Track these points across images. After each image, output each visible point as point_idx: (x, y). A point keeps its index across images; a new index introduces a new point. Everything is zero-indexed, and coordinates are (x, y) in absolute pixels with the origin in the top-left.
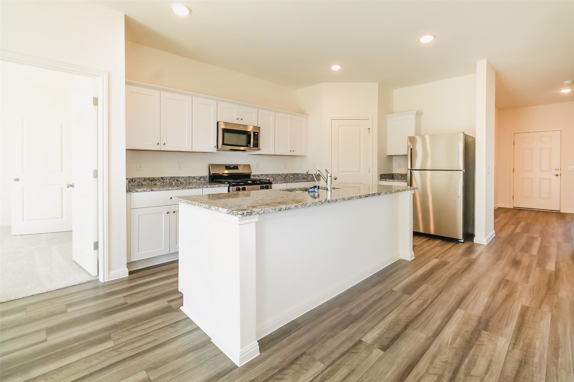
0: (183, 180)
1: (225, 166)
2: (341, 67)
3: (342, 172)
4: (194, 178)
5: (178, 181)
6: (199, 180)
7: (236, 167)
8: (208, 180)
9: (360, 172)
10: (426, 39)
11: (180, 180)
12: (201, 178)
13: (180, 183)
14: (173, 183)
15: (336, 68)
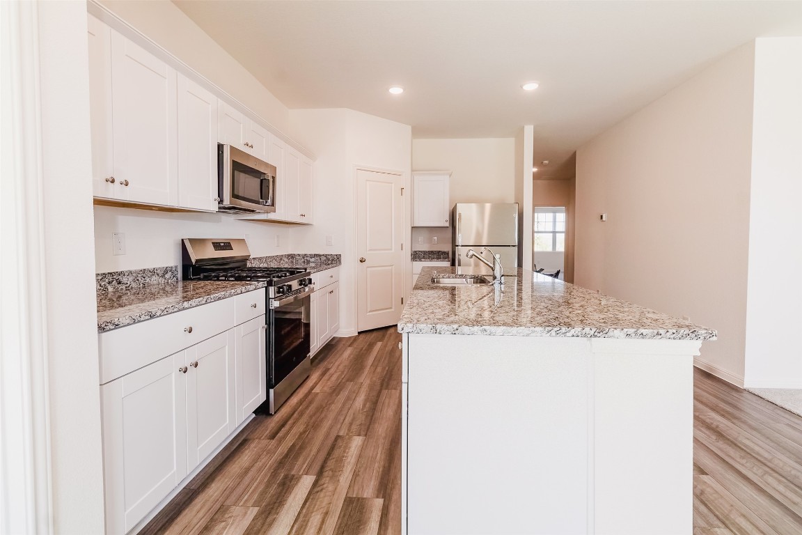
0: (131, 279)
1: (213, 243)
2: (404, 90)
3: (370, 250)
4: (153, 272)
5: (120, 283)
6: (163, 276)
7: (227, 246)
8: (180, 275)
9: (391, 249)
10: (531, 87)
11: (124, 280)
12: (166, 271)
13: (124, 287)
14: (110, 289)
15: (396, 91)
